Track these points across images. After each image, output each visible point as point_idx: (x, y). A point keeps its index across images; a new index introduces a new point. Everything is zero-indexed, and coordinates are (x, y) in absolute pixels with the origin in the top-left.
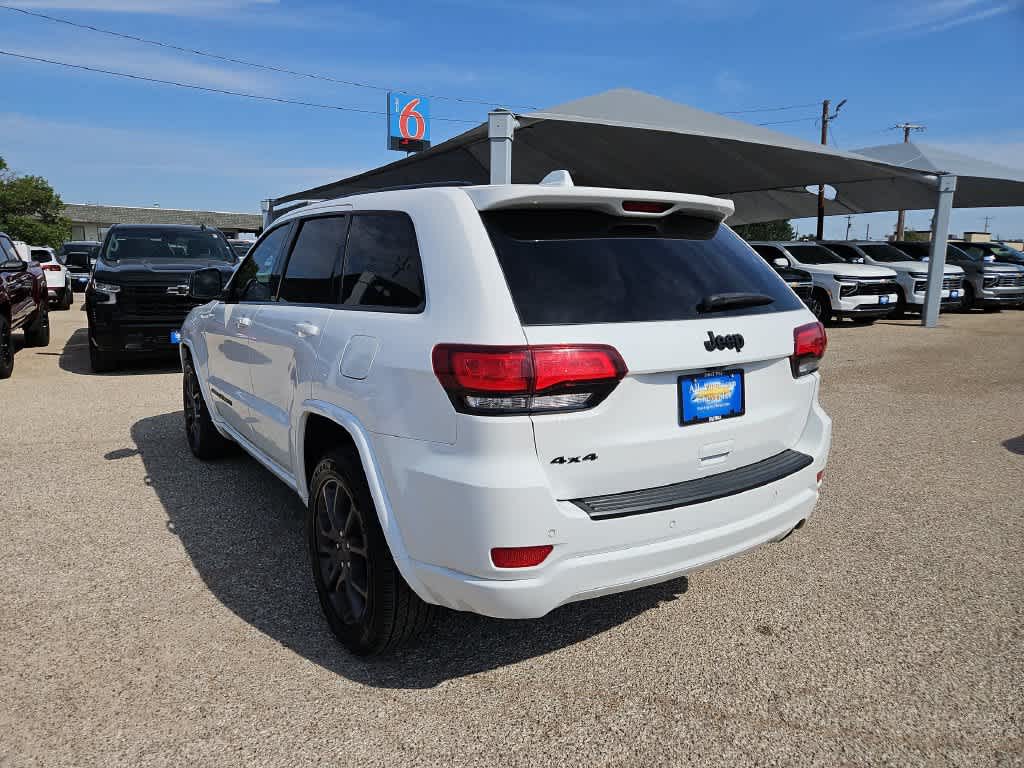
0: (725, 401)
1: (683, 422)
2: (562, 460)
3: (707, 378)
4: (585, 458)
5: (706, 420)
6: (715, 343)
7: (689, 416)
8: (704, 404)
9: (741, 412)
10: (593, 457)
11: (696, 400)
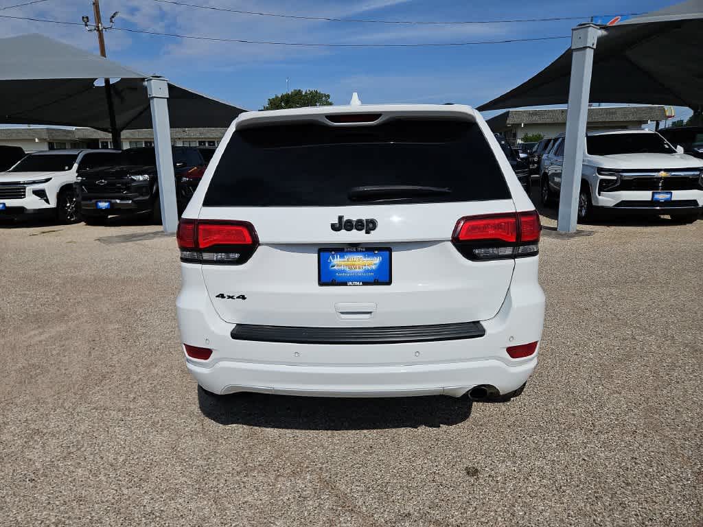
0: (368, 271)
1: (322, 283)
2: (222, 296)
3: (347, 252)
4: (238, 297)
5: (345, 284)
6: (342, 225)
7: (327, 278)
8: (343, 271)
9: (389, 283)
10: (243, 297)
11: (335, 267)
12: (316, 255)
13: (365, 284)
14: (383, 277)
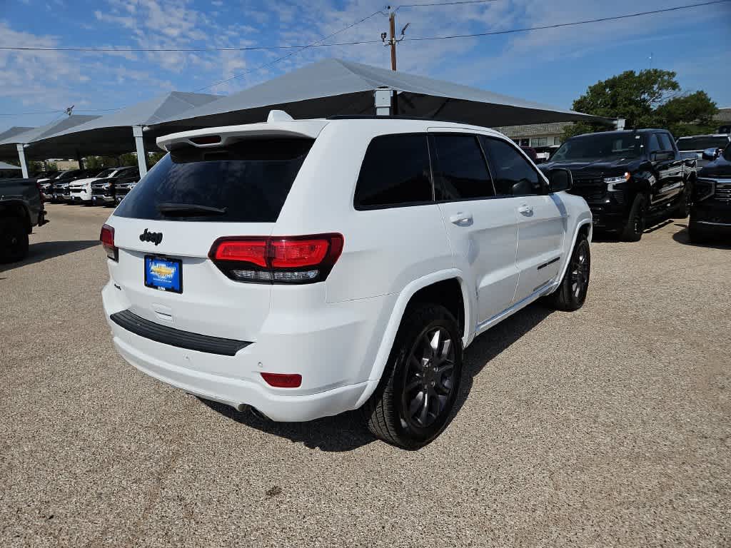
1: (146, 284)
5: (156, 287)
8: (156, 277)
9: (181, 291)
11: (153, 273)
12: (144, 260)
13: (167, 290)
14: (176, 286)
